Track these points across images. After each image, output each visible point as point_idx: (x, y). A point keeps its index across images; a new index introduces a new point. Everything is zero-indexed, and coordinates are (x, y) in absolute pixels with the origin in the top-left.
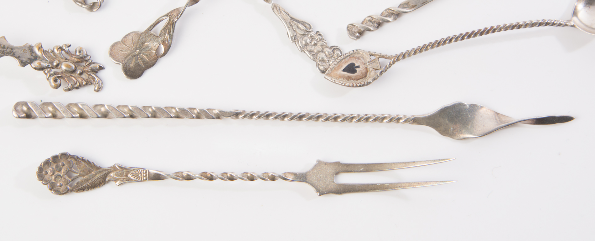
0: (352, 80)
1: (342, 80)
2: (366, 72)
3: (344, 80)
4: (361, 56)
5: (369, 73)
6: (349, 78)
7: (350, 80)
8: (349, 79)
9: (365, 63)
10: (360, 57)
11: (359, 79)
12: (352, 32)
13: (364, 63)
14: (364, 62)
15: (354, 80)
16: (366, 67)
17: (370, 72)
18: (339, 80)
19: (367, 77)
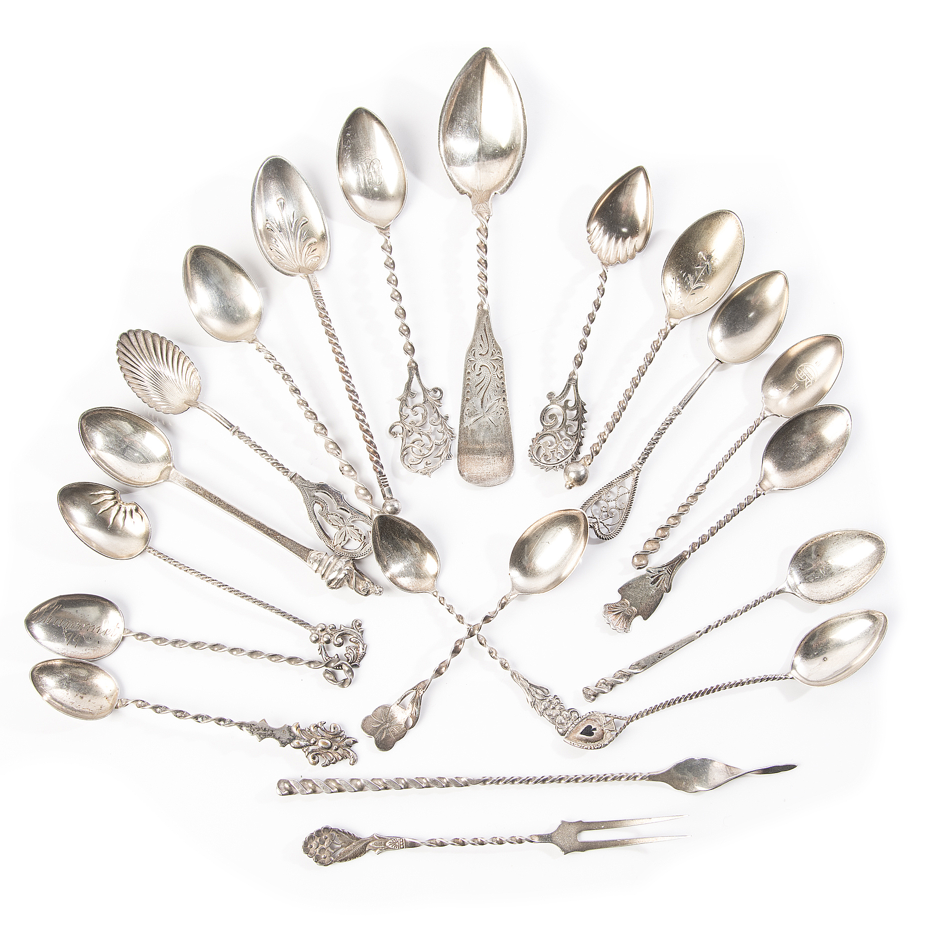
1: (580, 743)
2: (602, 734)
3: (582, 743)
5: (605, 735)
7: (588, 742)
9: (602, 725)
10: (596, 719)
11: (596, 742)
12: (587, 694)
14: (600, 724)
15: (592, 742)
16: (602, 729)
18: (578, 743)
19: (604, 739)
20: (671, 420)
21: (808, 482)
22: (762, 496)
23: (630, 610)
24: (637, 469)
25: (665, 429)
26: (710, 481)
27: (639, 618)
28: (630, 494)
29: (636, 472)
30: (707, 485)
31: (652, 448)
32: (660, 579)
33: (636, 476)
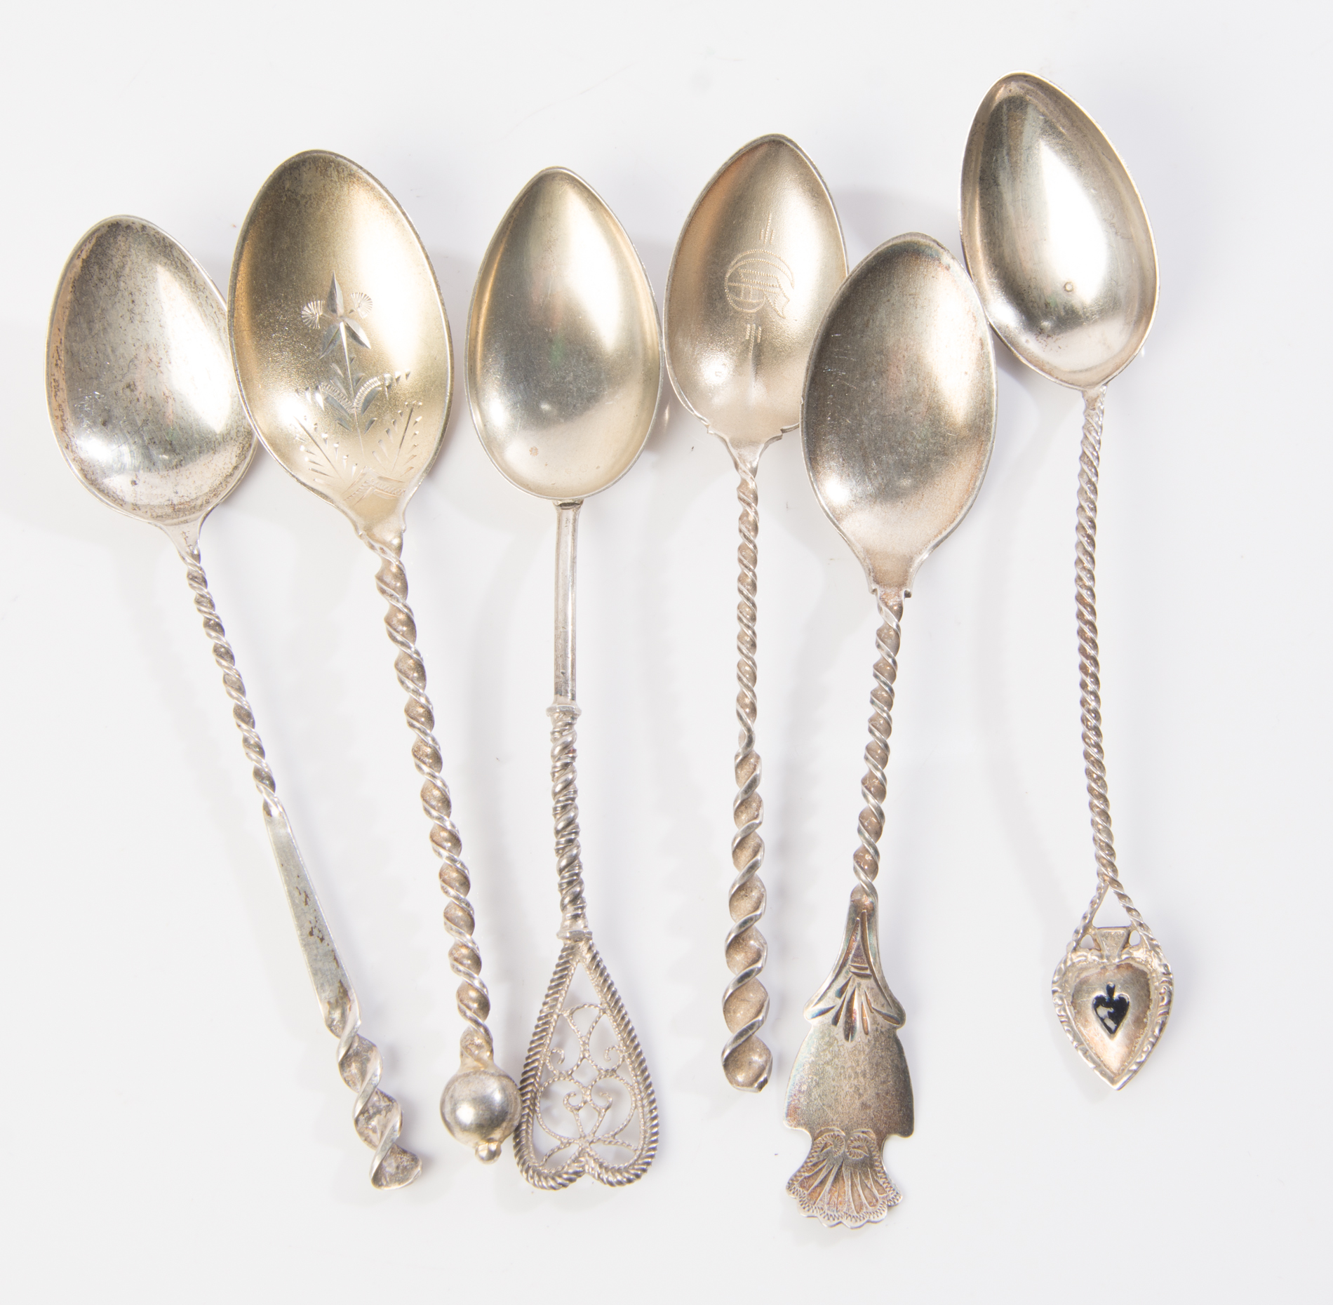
0: (1148, 1013)
1: (1140, 1042)
2: (1130, 969)
3: (1142, 1036)
4: (1076, 974)
5: (1136, 962)
6: (1140, 1022)
7: (1145, 1020)
8: (1143, 1021)
9: (1102, 966)
10: (1078, 977)
11: (1149, 996)
12: (397, 1173)
13: (1102, 969)
14: (1099, 970)
15: (1149, 1008)
16: (1114, 966)
17: (1133, 959)
18: (1138, 1051)
19: (1145, 970)
20: (567, 748)
21: (977, 478)
22: (907, 603)
23: (856, 1144)
24: (577, 937)
25: (568, 784)
26: (757, 727)
27: (895, 1147)
28: (609, 1011)
29: (583, 946)
30: (757, 747)
31: (575, 858)
32: (856, 1006)
33: (589, 957)
